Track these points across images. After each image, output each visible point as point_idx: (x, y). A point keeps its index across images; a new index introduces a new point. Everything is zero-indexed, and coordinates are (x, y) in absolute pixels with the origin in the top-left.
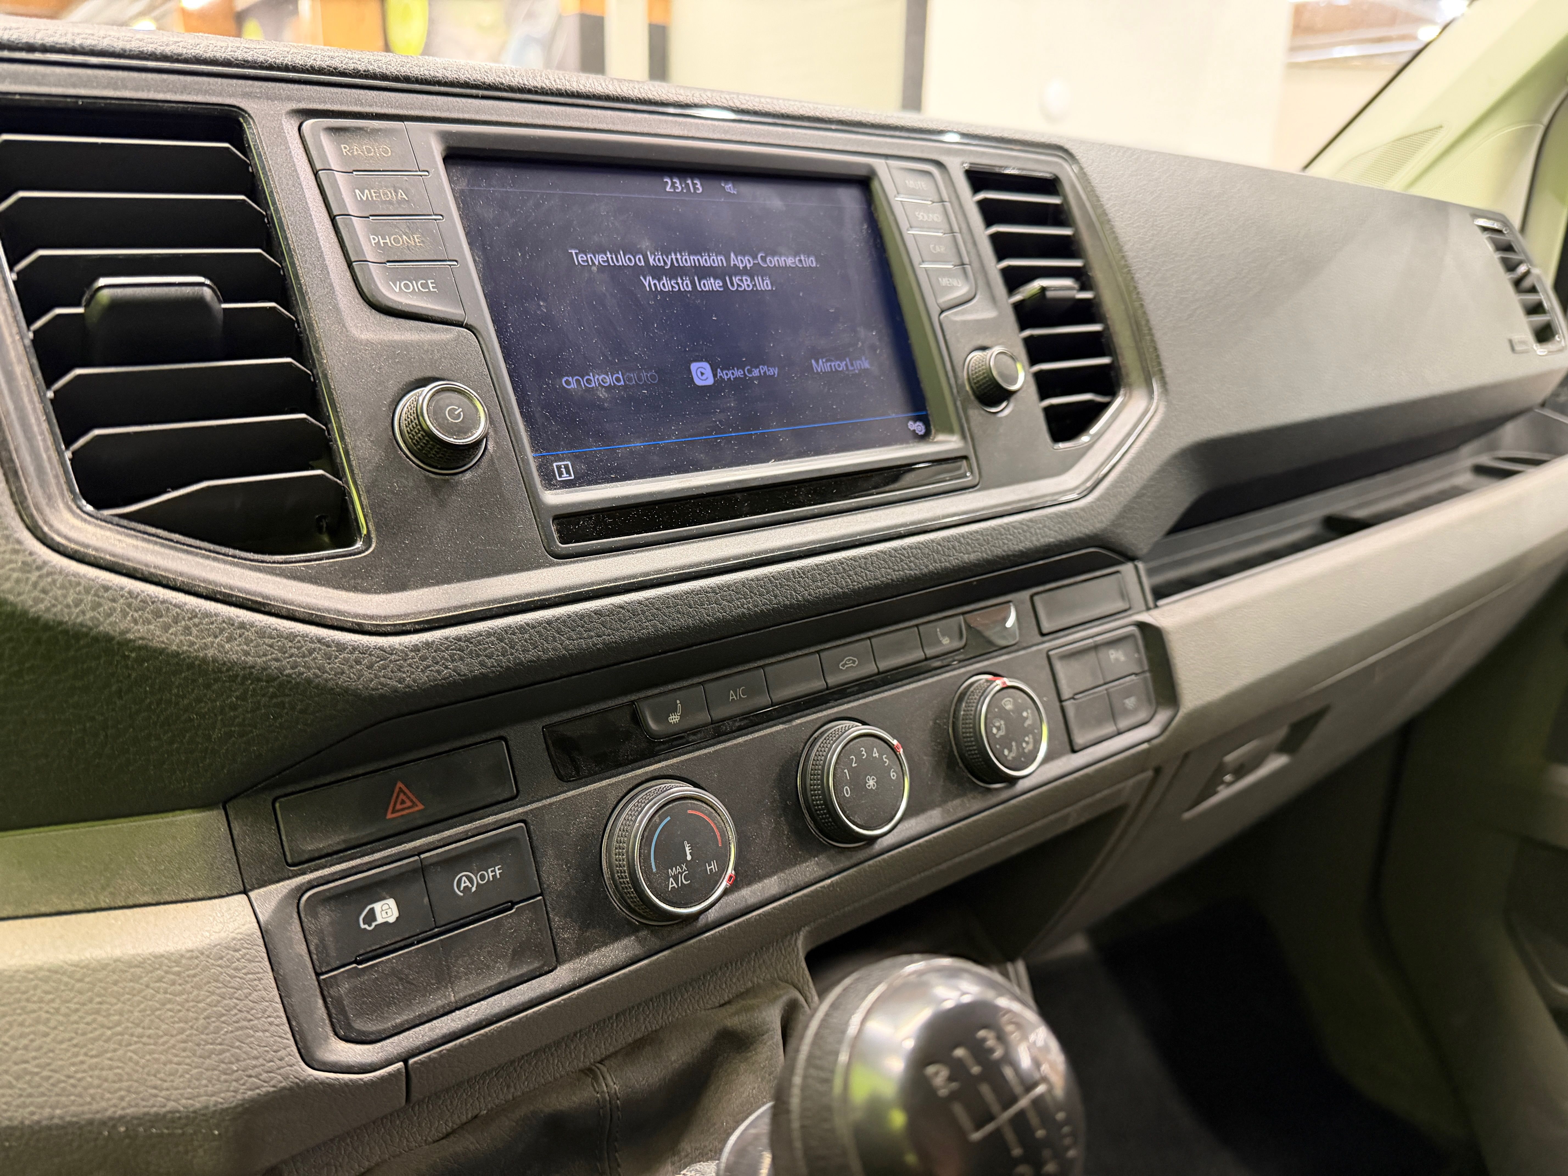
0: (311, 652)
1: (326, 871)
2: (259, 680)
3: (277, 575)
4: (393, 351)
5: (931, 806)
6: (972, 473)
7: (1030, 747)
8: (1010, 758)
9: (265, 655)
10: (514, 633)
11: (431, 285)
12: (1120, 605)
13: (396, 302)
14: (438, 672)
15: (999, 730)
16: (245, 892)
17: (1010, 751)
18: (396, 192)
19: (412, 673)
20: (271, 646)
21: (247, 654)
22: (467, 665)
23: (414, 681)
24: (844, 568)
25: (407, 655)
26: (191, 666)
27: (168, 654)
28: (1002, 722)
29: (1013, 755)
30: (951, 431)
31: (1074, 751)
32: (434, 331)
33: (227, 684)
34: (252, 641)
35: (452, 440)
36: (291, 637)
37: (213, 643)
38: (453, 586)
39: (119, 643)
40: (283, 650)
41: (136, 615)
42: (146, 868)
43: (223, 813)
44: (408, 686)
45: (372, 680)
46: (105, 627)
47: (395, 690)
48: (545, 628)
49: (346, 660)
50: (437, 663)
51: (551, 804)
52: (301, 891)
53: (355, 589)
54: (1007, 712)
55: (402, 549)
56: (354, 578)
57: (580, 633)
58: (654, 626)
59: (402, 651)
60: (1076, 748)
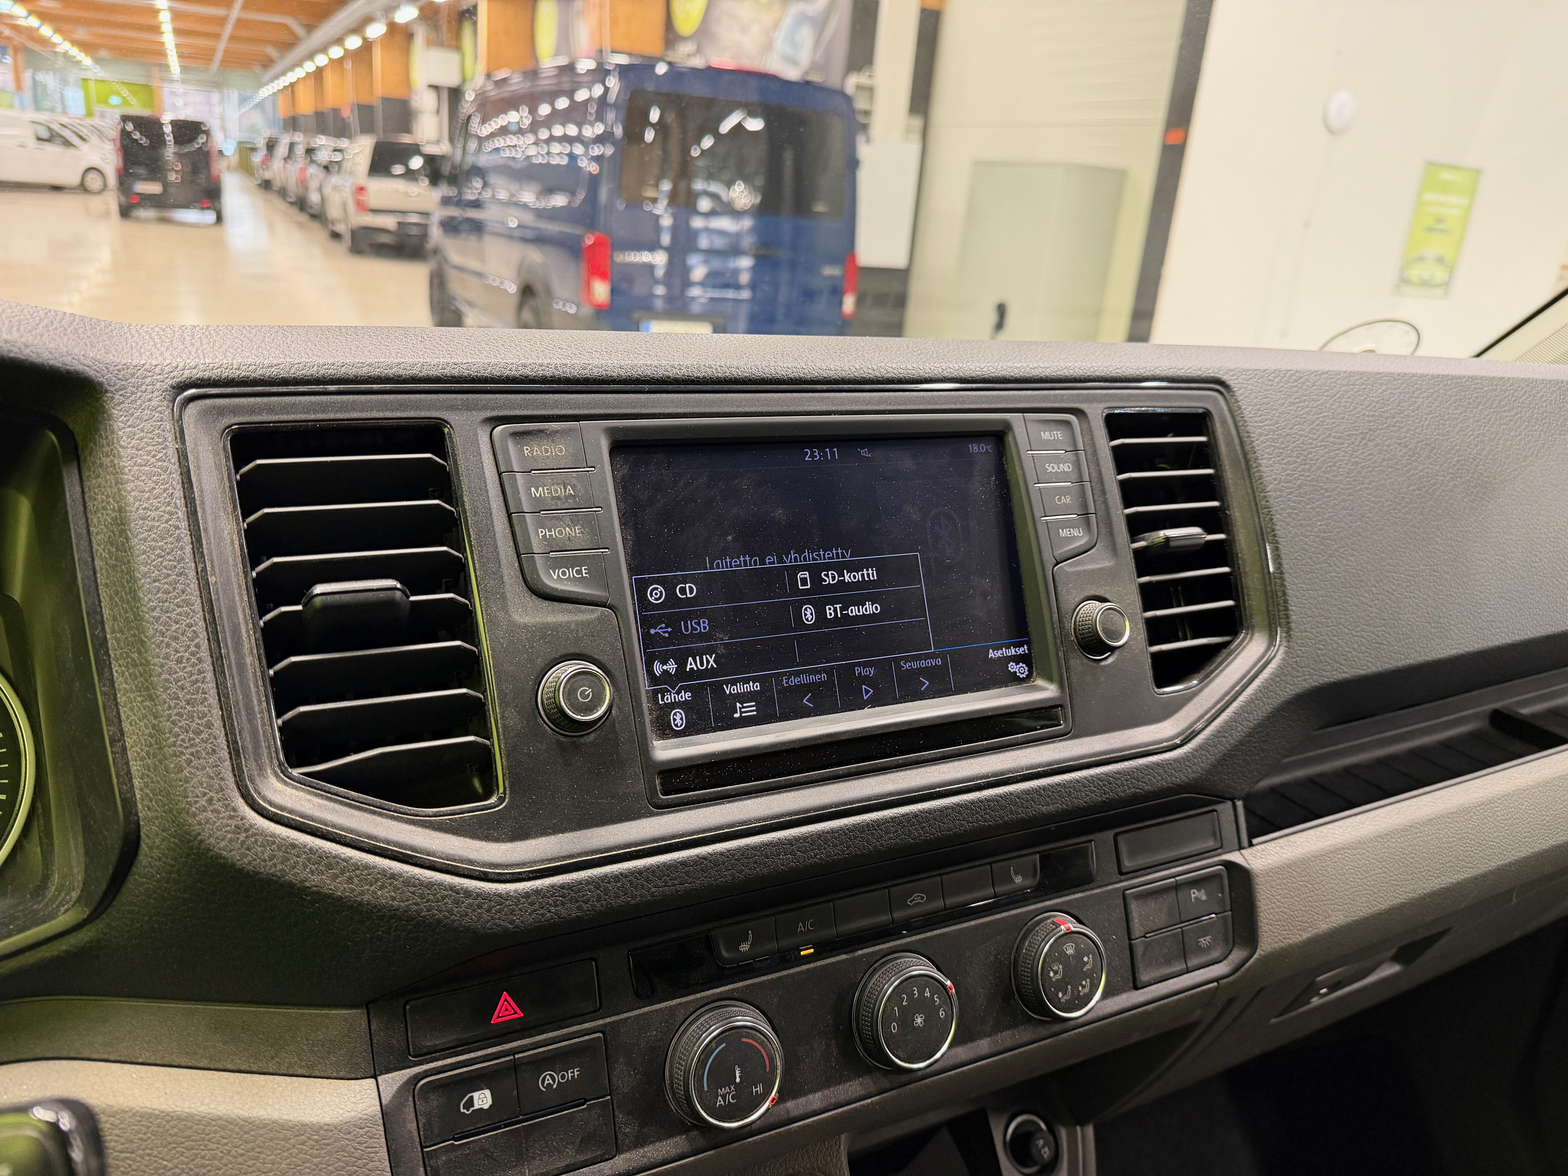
0: (444, 898)
1: (440, 1063)
2: (401, 920)
3: (427, 827)
4: (544, 631)
5: (981, 1035)
6: (1065, 721)
7: (1086, 990)
8: (1063, 1000)
9: (408, 900)
10: (609, 882)
11: (584, 571)
12: (1210, 843)
13: (552, 588)
14: (543, 915)
15: (1056, 973)
16: (375, 1077)
17: (1064, 994)
18: (565, 489)
19: (522, 916)
20: (413, 893)
21: (394, 899)
22: (567, 909)
23: (522, 922)
24: (918, 821)
25: (519, 901)
26: (350, 908)
27: (334, 899)
28: (1061, 966)
29: (1066, 997)
30: (1050, 679)
31: (1136, 988)
32: (581, 611)
33: (377, 921)
34: (399, 889)
35: (579, 717)
36: (430, 885)
37: (368, 890)
38: (567, 835)
39: (298, 889)
40: (422, 896)
41: (313, 867)
42: (305, 1047)
43: (365, 1011)
44: (517, 927)
45: (489, 921)
46: (290, 877)
47: (506, 930)
48: (636, 877)
49: (471, 905)
50: (542, 908)
51: (627, 1019)
52: (418, 1078)
53: (487, 838)
54: (1068, 957)
55: (530, 803)
56: (488, 829)
57: (666, 882)
58: (732, 875)
59: (516, 897)
60: (1139, 985)
